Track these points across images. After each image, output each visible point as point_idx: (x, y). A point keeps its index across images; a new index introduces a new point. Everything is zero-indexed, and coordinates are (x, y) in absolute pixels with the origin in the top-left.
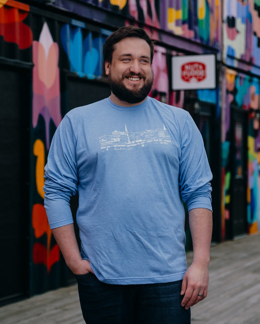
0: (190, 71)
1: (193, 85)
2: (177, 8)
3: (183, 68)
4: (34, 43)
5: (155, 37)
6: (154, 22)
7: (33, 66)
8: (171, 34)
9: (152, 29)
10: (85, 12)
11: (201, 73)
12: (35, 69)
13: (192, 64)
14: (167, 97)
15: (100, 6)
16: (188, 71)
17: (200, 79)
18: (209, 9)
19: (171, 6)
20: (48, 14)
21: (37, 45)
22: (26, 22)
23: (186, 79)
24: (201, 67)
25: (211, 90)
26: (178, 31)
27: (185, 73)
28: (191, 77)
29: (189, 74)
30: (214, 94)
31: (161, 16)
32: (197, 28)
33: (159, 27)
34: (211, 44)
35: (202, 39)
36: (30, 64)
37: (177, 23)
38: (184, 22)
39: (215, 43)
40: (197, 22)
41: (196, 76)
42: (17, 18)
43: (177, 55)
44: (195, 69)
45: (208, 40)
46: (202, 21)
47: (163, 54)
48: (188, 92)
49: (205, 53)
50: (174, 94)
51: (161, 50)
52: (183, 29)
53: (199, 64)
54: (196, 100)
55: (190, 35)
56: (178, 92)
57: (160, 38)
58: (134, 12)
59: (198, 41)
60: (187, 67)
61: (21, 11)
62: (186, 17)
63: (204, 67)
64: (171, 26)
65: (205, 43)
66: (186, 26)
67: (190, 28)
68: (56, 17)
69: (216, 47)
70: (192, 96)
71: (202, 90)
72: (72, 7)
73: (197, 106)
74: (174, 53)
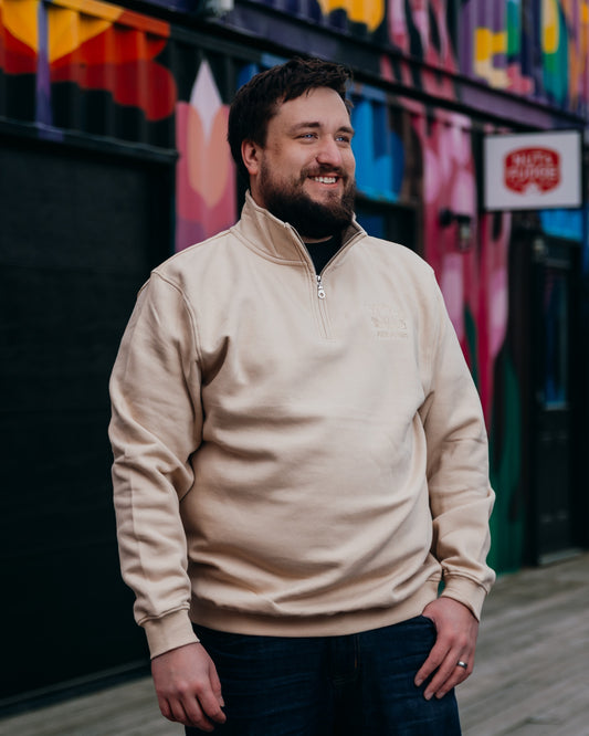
0: (524, 168)
1: (532, 198)
2: (497, 29)
3: (509, 162)
4: (180, 106)
5: (446, 92)
6: (444, 59)
7: (176, 157)
8: (482, 87)
9: (440, 74)
10: (292, 38)
11: (549, 173)
12: (180, 165)
13: (528, 152)
14: (475, 225)
15: (325, 23)
16: (519, 168)
17: (548, 185)
18: (568, 29)
19: (482, 24)
20: (211, 43)
21: (187, 112)
22: (162, 59)
23: (515, 185)
24: (549, 159)
25: (570, 210)
26: (499, 79)
27: (514, 172)
28: (526, 182)
29: (521, 175)
30: (576, 219)
31: (461, 45)
32: (540, 73)
33: (455, 69)
34: (570, 109)
35: (550, 96)
36: (170, 152)
37: (497, 61)
38: (511, 60)
39: (580, 107)
40: (539, 58)
41: (538, 181)
42: (143, 51)
43: (496, 133)
44: (537, 163)
45: (565, 99)
46: (551, 55)
47: (464, 130)
48: (520, 215)
49: (558, 129)
50: (490, 220)
51: (460, 121)
52: (510, 75)
53: (546, 152)
54: (537, 232)
55: (524, 87)
56: (498, 214)
57: (458, 93)
58: (400, 37)
59: (543, 101)
60: (518, 160)
61: (150, 36)
62: (516, 48)
63: (555, 158)
64: (484, 69)
65: (557, 105)
66: (516, 68)
67: (525, 72)
68: (229, 49)
69: (583, 115)
70: (528, 225)
71: (552, 210)
72: (262, 27)
73: (539, 246)
74: (489, 128)
